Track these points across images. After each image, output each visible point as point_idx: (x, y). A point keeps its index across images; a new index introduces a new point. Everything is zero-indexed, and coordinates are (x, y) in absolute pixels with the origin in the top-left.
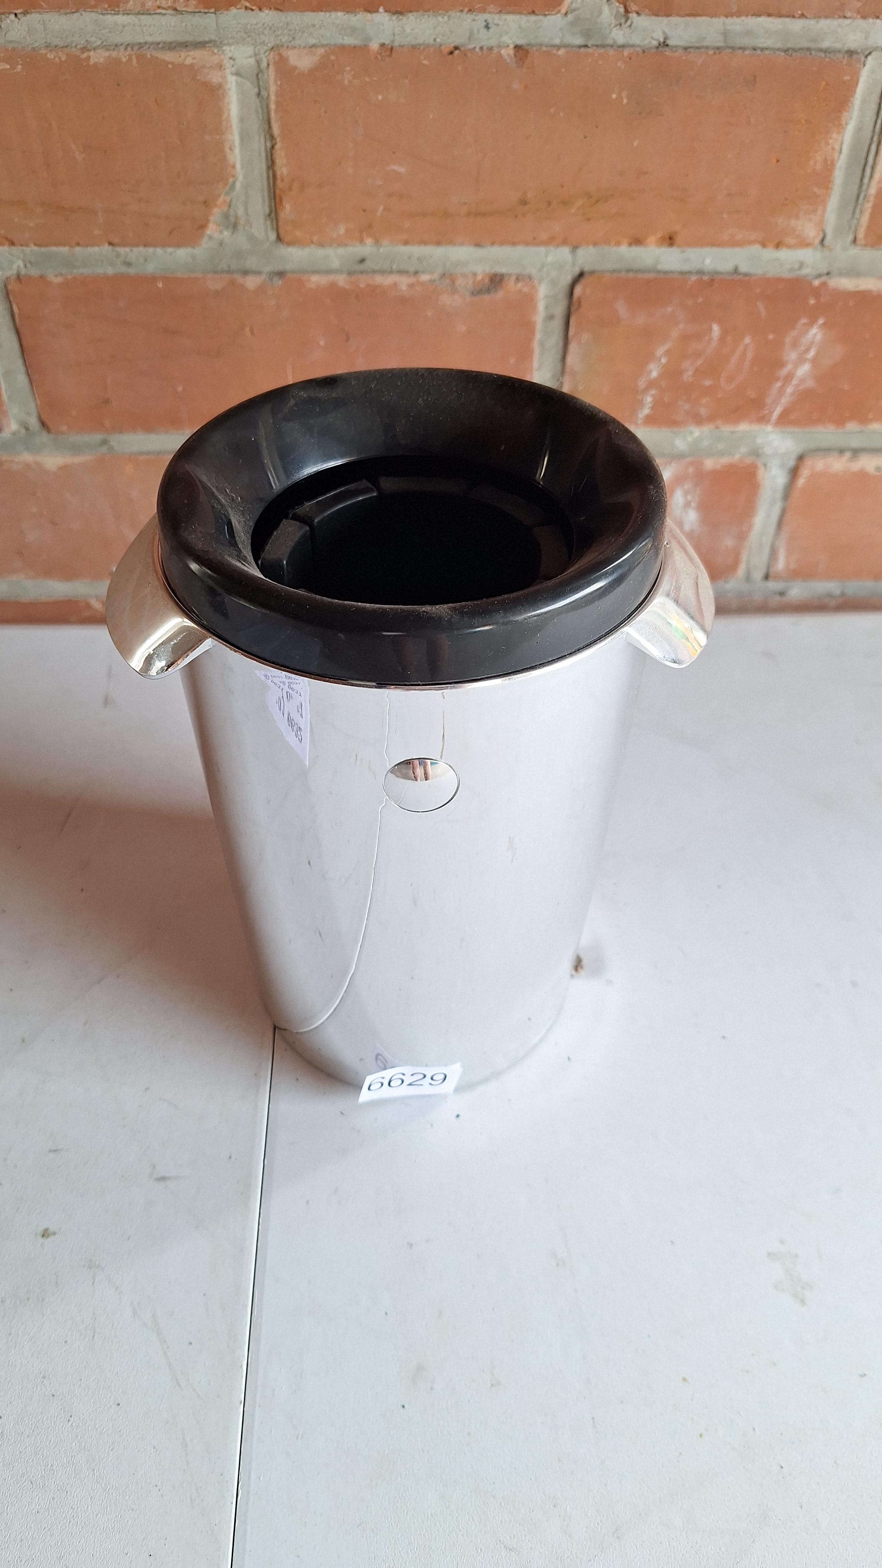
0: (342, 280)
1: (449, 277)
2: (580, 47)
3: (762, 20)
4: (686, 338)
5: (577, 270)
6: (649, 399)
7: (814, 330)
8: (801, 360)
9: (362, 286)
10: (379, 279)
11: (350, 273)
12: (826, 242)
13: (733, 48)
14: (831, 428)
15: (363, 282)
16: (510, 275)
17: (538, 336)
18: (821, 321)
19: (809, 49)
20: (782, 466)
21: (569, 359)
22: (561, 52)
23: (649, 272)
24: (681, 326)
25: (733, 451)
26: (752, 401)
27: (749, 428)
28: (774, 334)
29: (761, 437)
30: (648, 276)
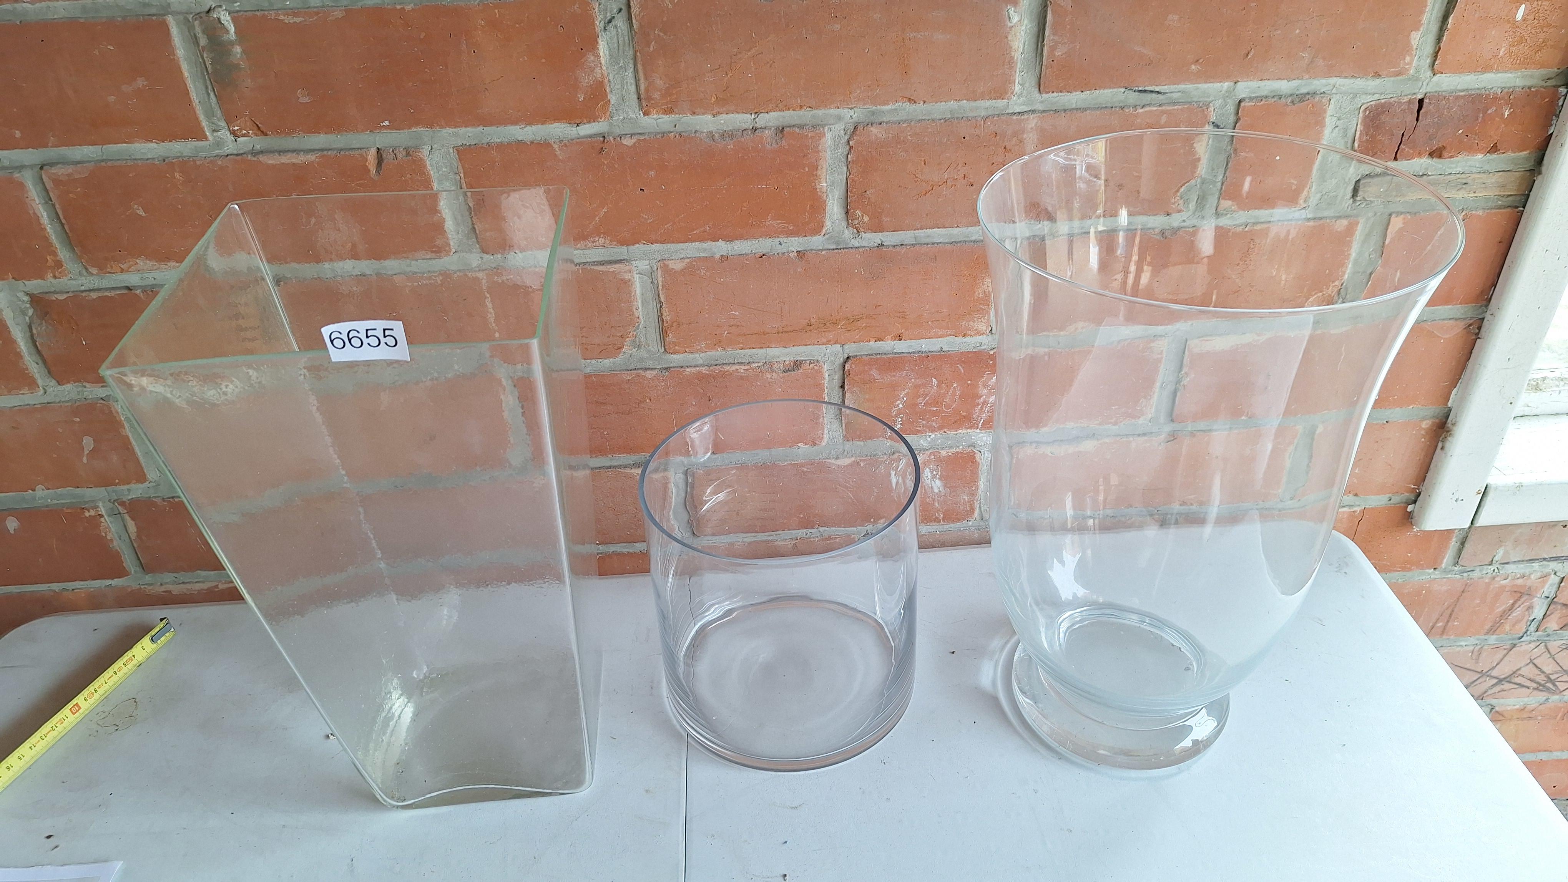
1: (769, 364)
2: (834, 249)
3: (936, 230)
4: (917, 387)
5: (846, 355)
6: (900, 419)
9: (717, 372)
10: (727, 368)
11: (709, 366)
12: (994, 331)
13: (921, 244)
16: (804, 360)
17: (824, 391)
19: (965, 242)
21: (845, 402)
22: (824, 253)
23: (889, 353)
24: (913, 381)
25: (958, 445)
26: (964, 417)
27: (966, 431)
28: (971, 381)
29: (974, 436)
30: (889, 356)
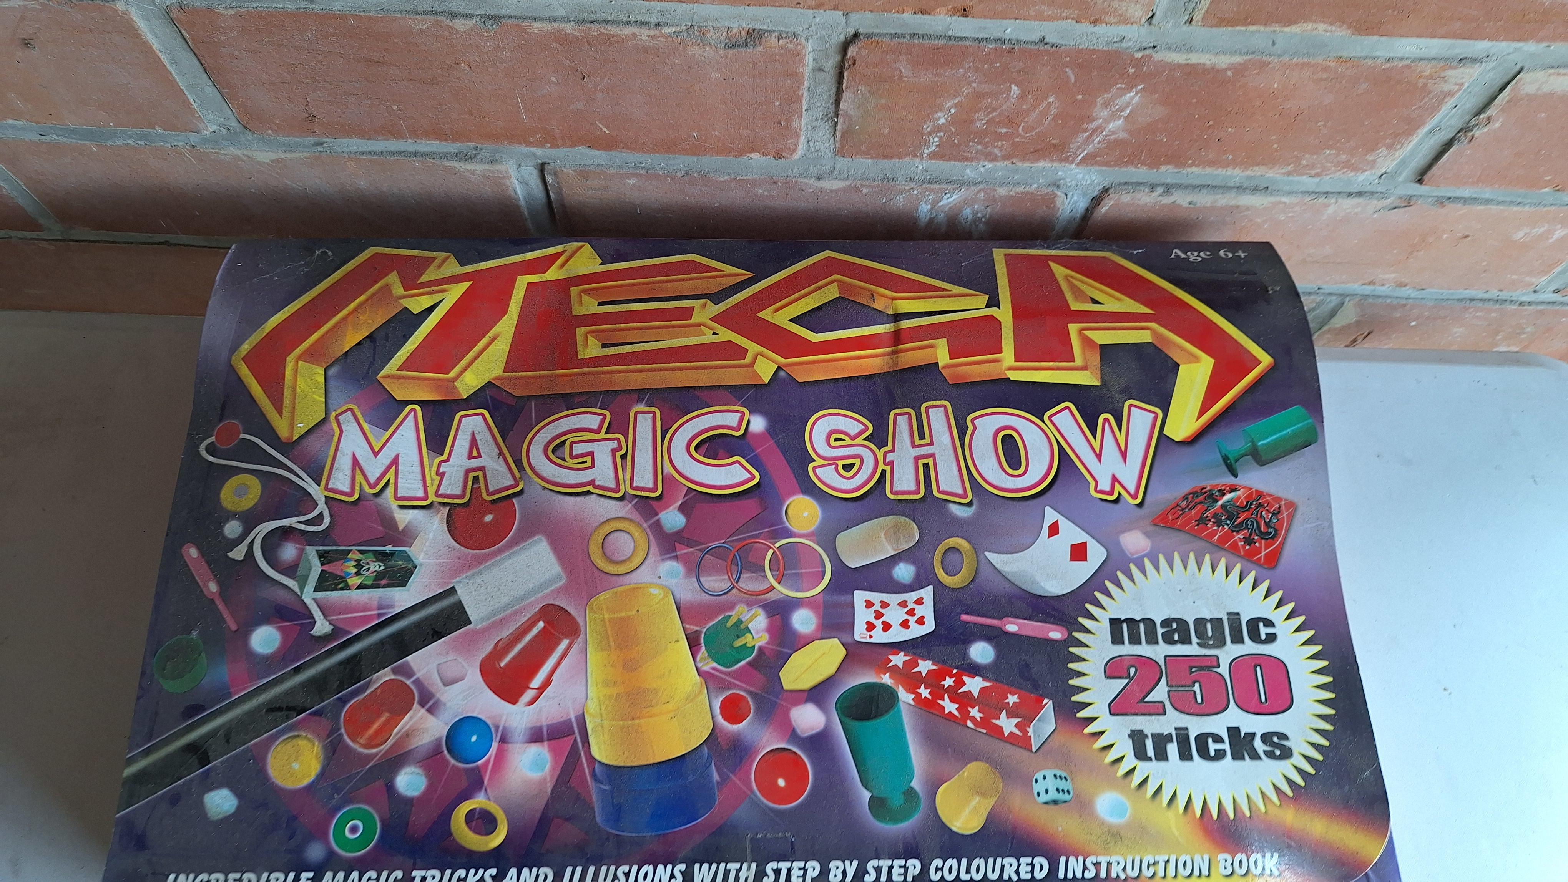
0: (569, 28)
1: (697, 30)
4: (978, 96)
5: (852, 31)
6: (936, 139)
7: (1132, 94)
8: (1113, 117)
9: (595, 33)
10: (613, 30)
11: (580, 22)
12: (1154, 20)
14: (1143, 170)
15: (595, 30)
16: (769, 31)
17: (806, 84)
18: (1140, 87)
20: (1085, 194)
21: (842, 105)
23: (939, 37)
24: (974, 85)
25: (1030, 181)
26: (1054, 146)
27: (1050, 165)
28: (1082, 94)
29: (1063, 171)
30: (936, 42)
